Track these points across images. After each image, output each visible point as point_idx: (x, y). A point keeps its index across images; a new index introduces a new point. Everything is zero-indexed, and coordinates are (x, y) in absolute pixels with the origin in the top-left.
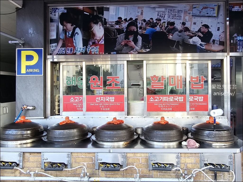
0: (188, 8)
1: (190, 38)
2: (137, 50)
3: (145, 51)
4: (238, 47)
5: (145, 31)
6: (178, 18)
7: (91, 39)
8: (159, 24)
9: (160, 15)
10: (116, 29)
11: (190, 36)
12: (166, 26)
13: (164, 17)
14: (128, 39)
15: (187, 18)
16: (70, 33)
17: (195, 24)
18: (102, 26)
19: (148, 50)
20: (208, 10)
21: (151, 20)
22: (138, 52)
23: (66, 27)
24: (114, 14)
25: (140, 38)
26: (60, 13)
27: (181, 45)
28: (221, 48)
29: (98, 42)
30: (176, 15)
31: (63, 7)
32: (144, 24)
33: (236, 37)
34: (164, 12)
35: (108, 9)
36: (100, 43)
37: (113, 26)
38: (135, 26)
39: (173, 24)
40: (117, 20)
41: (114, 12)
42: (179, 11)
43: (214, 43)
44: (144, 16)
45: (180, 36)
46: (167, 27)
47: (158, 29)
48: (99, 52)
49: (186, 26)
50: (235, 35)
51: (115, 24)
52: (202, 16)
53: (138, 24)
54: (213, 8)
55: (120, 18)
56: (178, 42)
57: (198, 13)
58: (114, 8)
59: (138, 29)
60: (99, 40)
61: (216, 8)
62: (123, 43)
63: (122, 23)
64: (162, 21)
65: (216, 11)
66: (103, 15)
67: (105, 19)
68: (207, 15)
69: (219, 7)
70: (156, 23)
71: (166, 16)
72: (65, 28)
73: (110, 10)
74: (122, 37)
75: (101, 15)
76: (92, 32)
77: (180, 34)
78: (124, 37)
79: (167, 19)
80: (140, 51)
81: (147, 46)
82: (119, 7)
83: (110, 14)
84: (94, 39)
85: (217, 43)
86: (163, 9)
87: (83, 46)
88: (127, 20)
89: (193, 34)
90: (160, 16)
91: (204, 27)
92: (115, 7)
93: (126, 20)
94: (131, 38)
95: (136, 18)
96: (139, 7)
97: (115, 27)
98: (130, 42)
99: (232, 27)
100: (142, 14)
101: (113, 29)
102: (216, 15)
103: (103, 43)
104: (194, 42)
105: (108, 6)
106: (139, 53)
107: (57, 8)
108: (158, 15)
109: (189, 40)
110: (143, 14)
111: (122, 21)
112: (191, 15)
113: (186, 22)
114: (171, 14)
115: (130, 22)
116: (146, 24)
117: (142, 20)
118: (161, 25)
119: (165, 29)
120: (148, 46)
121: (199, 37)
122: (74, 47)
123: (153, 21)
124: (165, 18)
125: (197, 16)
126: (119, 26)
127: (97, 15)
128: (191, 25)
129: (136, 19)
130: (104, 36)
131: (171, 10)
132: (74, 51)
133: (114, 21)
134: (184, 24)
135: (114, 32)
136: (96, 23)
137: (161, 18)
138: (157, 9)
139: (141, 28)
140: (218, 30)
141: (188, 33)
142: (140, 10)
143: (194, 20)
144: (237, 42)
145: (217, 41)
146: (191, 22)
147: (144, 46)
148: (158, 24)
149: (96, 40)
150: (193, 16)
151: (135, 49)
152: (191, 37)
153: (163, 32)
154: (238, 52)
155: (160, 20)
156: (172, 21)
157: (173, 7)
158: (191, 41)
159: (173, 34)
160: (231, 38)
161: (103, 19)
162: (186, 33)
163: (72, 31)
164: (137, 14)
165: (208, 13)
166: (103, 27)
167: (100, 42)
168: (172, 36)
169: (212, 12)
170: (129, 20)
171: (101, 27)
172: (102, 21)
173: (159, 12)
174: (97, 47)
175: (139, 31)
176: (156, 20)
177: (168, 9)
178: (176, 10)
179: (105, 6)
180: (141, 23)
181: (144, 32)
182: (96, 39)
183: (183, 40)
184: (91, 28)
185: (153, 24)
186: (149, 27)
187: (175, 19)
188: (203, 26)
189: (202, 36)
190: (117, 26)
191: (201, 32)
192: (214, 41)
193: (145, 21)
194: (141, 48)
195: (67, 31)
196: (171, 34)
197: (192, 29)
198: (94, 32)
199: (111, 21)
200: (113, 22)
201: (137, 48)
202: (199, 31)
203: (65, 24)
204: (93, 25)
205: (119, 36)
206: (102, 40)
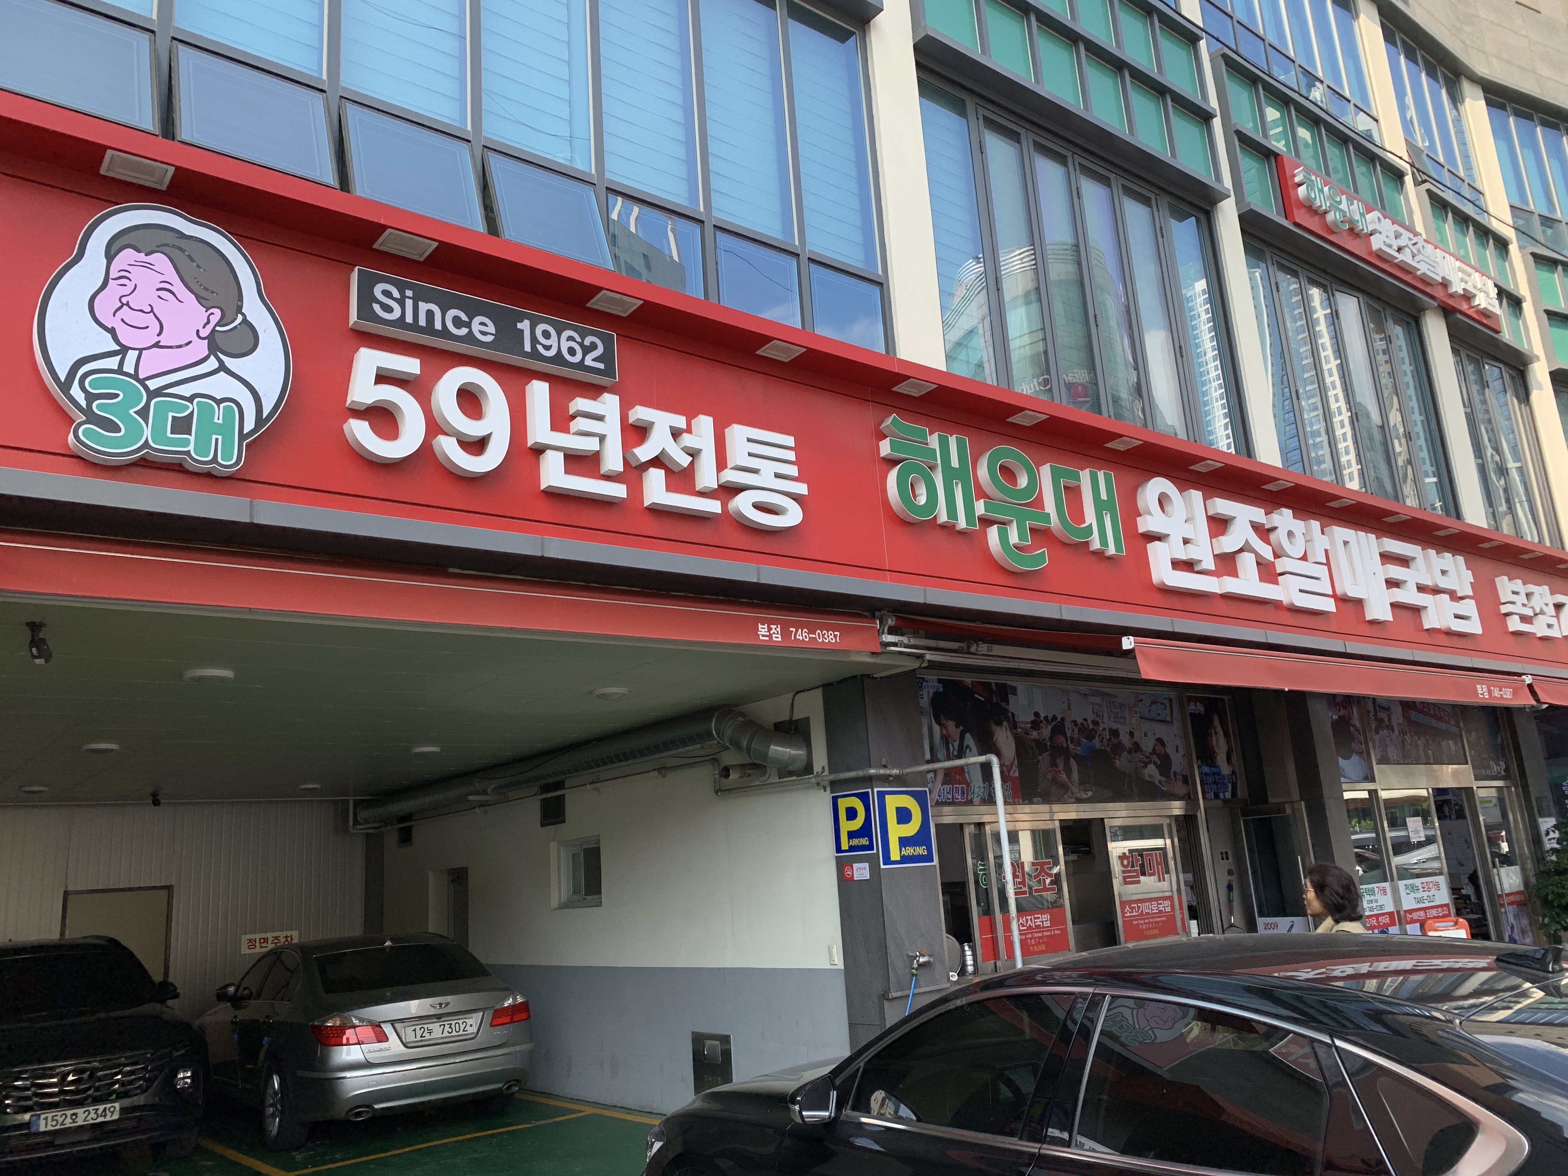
2: (1073, 794)
5: (1079, 748)
8: (1098, 732)
9: (1095, 712)
10: (1035, 741)
12: (1108, 737)
16: (956, 744)
21: (1085, 723)
22: (1076, 798)
23: (946, 729)
24: (1027, 702)
25: (1074, 764)
26: (932, 691)
30: (1118, 714)
31: (935, 678)
32: (1076, 731)
38: (1062, 735)
39: (1117, 733)
40: (1032, 718)
41: (1026, 699)
44: (1072, 712)
45: (1130, 762)
46: (1110, 740)
47: (1097, 743)
48: (1013, 797)
49: (1135, 739)
51: (1031, 728)
55: (1037, 716)
58: (1026, 692)
59: (1069, 742)
60: (1010, 765)
62: (1049, 776)
63: (1042, 728)
67: (1013, 715)
70: (1093, 729)
72: (945, 732)
73: (1019, 693)
74: (1046, 762)
75: (1004, 705)
78: (1049, 760)
79: (1107, 723)
81: (1089, 784)
82: (1033, 687)
83: (1020, 702)
87: (984, 783)
88: (1049, 719)
89: (1146, 757)
91: (1159, 744)
93: (1047, 719)
94: (1061, 764)
95: (1062, 715)
98: (1060, 773)
100: (1069, 708)
101: (1029, 741)
103: (1017, 774)
105: (1014, 685)
107: (923, 679)
109: (1144, 770)
110: (1072, 707)
111: (1041, 722)
114: (1112, 712)
115: (1053, 724)
116: (1079, 731)
117: (1072, 722)
118: (1100, 735)
119: (1108, 744)
120: (1091, 784)
122: (968, 785)
123: (1088, 727)
126: (1038, 734)
127: (997, 703)
129: (1063, 720)
130: (1016, 758)
132: (968, 794)
134: (1131, 734)
135: (1032, 748)
136: (999, 723)
138: (1091, 699)
139: (1072, 740)
141: (1139, 755)
142: (1065, 699)
148: (1096, 732)
152: (1145, 765)
153: (1105, 750)
156: (1115, 727)
158: (1147, 774)
159: (1120, 756)
161: (1010, 715)
162: (1137, 754)
163: (958, 742)
164: (1062, 708)
166: (1012, 732)
167: (1012, 771)
170: (1052, 720)
171: (1009, 733)
172: (1008, 719)
174: (1009, 784)
176: (1092, 722)
179: (1009, 683)
180: (1071, 729)
181: (1079, 750)
182: (1004, 764)
183: (1136, 771)
184: (992, 734)
185: (1090, 731)
186: (1084, 738)
188: (1157, 740)
190: (1035, 734)
191: (1156, 754)
193: (1075, 722)
195: (950, 740)
196: (1117, 756)
198: (998, 745)
200: (1027, 723)
201: (1072, 788)
202: (1154, 751)
203: (944, 721)
204: (993, 727)
205: (1040, 758)
206: (1014, 768)
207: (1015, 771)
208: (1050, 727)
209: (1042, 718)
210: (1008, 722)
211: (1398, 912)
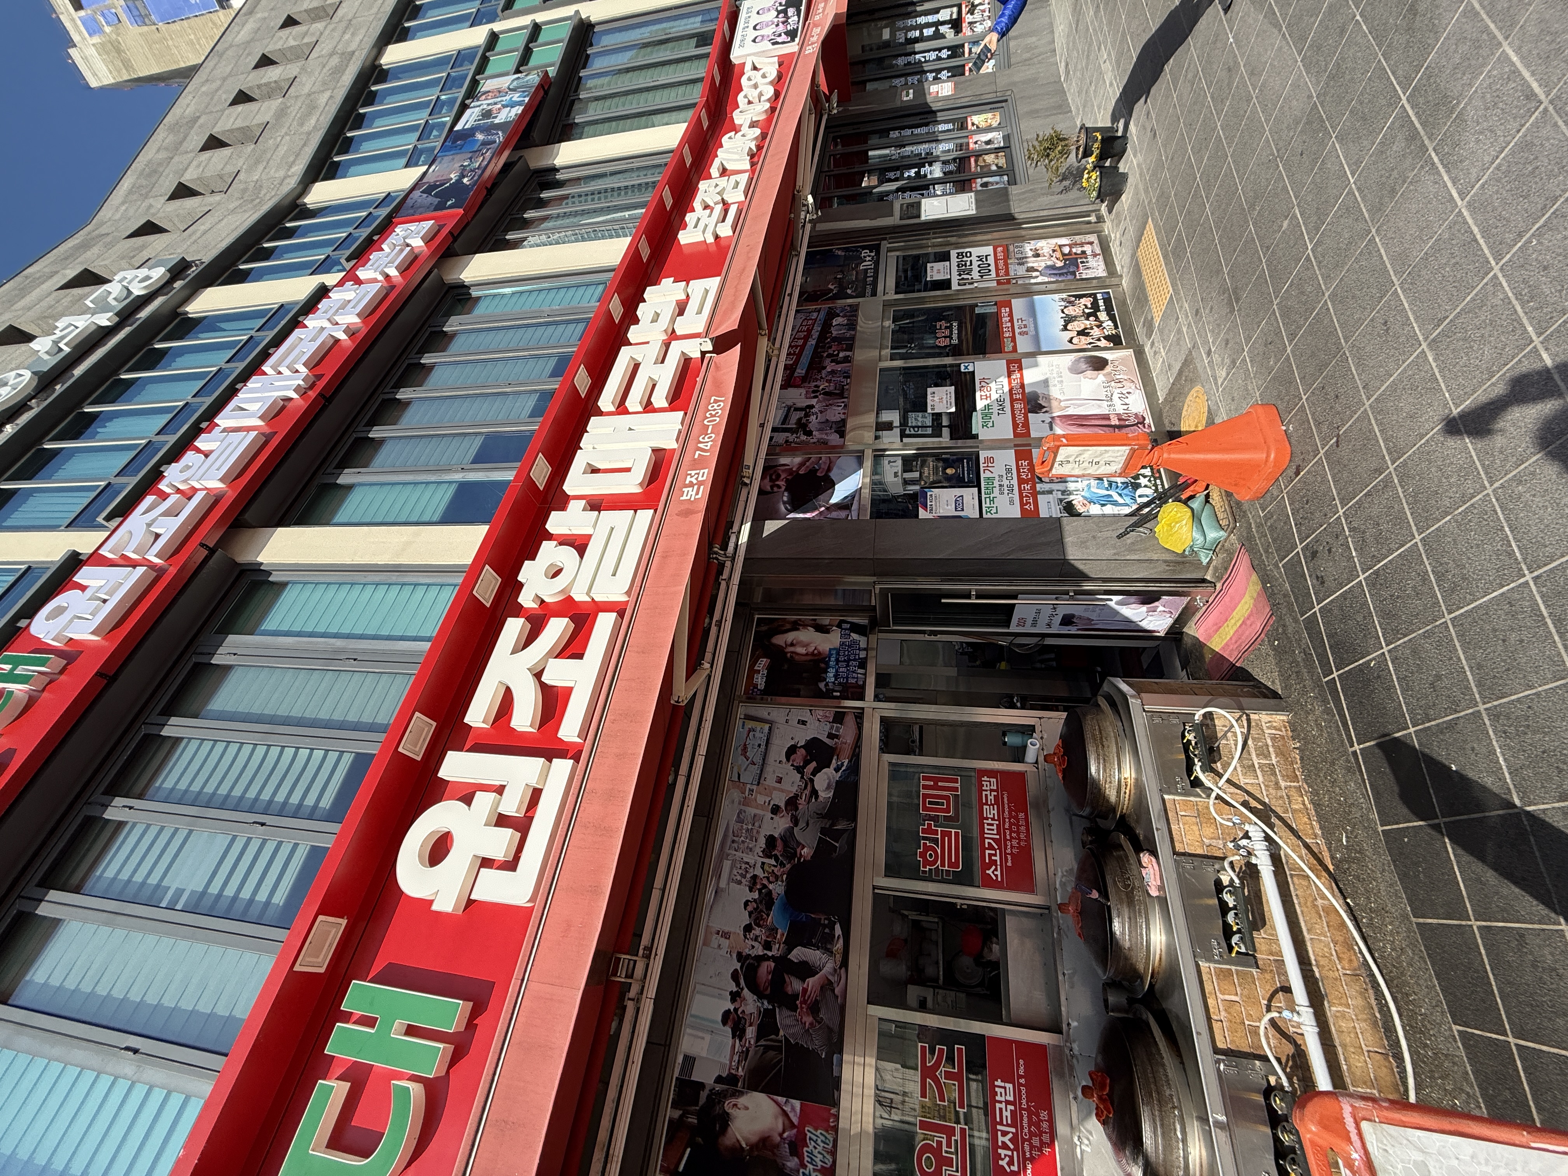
0: (736, 795)
1: (817, 797)
2: (835, 970)
3: (841, 941)
4: (853, 681)
5: (780, 931)
6: (757, 824)
7: (778, 1160)
8: (765, 882)
9: (739, 878)
10: (758, 1039)
11: (811, 797)
12: (773, 862)
13: (747, 863)
14: (796, 996)
15: (761, 799)
17: (779, 780)
18: (738, 1097)
19: (838, 930)
20: (752, 743)
21: (750, 908)
22: (840, 968)
24: (708, 1037)
25: (798, 954)
27: (833, 825)
28: (850, 720)
29: (793, 1125)
30: (747, 830)
32: (757, 931)
33: (827, 685)
34: (734, 861)
35: (689, 1061)
36: (795, 1120)
37: (748, 1050)
38: (759, 966)
39: (771, 841)
40: (728, 1030)
41: (703, 1038)
42: (740, 821)
43: (837, 737)
44: (732, 930)
45: (808, 825)
46: (777, 860)
47: (778, 889)
48: (827, 1131)
49: (782, 805)
50: (822, 685)
51: (740, 1041)
52: (764, 760)
53: (754, 953)
54: (749, 731)
55: (726, 1017)
56: (823, 831)
57: (755, 769)
58: (690, 1035)
59: (770, 954)
60: (787, 1122)
61: (750, 724)
62: (808, 1019)
63: (743, 1012)
64: (759, 872)
65: (758, 725)
66: (701, 1086)
67: (719, 1080)
68: (763, 747)
69: (748, 717)
70: (760, 891)
71: (745, 860)
73: (692, 1052)
74: (788, 1021)
75: (703, 1098)
76: (753, 1147)
77: (802, 824)
78: (786, 1012)
79: (755, 858)
80: (839, 957)
81: (827, 930)
82: (692, 1016)
83: (704, 1054)
84: (777, 1146)
85: (838, 730)
86: (727, 864)
88: (735, 989)
89: (806, 788)
90: (744, 876)
91: (792, 757)
92: (688, 1031)
93: (735, 996)
94: (795, 985)
95: (734, 956)
96: (705, 944)
97: (752, 1042)
98: (805, 990)
99: (802, 693)
100: (726, 935)
101: (756, 1053)
102: (767, 727)
103: (797, 1104)
104: (828, 787)
105: (680, 1059)
106: (845, 963)
108: (740, 883)
109: (820, 799)
110: (726, 929)
111: (736, 1010)
112: (755, 787)
113: (772, 803)
114: (743, 842)
115: (742, 982)
116: (759, 926)
117: (745, 936)
118: (768, 878)
119: (782, 865)
120: (825, 926)
121: (815, 772)
123: (755, 901)
124: (752, 862)
125: (762, 771)
126: (751, 1025)
127: (699, 1115)
128: (782, 791)
129: (740, 957)
130: (775, 1097)
131: (733, 841)
133: (730, 1041)
134: (776, 810)
135: (767, 1048)
136: (725, 1120)
137: (748, 876)
138: (723, 884)
139: (767, 946)
140: (804, 723)
141: (802, 801)
142: (716, 940)
143: (770, 780)
144: (840, 684)
145: (832, 728)
146: (775, 789)
147: (825, 943)
148: (764, 886)
149: (785, 1135)
150: (759, 783)
151: (830, 978)
152: (814, 793)
153: (789, 874)
154: (865, 682)
155: (755, 877)
156: (762, 842)
157: (725, 836)
158: (825, 796)
159: (799, 844)
160: (828, 695)
161: (718, 1087)
162: (800, 807)
164: (723, 952)
165: (759, 745)
166: (741, 1094)
167: (791, 1115)
168: (803, 847)
169: (758, 734)
170: (738, 984)
171: (742, 1101)
172: (723, 1096)
173: (731, 880)
174: (809, 1134)
175: (774, 952)
176: (751, 891)
177: (727, 851)
178: (736, 828)
179: (676, 1074)
180: (754, 943)
181: (782, 933)
182: (781, 1135)
183: (821, 816)
184: (737, 1149)
185: (761, 902)
186: (768, 915)
187: (758, 832)
188: (788, 759)
189: (814, 764)
190: (751, 1032)
191: (804, 767)
192: (831, 736)
193: (748, 929)
194: (830, 952)
196: (798, 850)
197: (794, 789)
198: (754, 1139)
199: (728, 1057)
200: (734, 1046)
201: (829, 967)
202: (800, 770)
204: (728, 1140)
205: (782, 1033)
206: (787, 1109)
207: (793, 1109)
208: (746, 992)
209: (732, 1008)
210: (725, 1097)
211: (1016, 446)
